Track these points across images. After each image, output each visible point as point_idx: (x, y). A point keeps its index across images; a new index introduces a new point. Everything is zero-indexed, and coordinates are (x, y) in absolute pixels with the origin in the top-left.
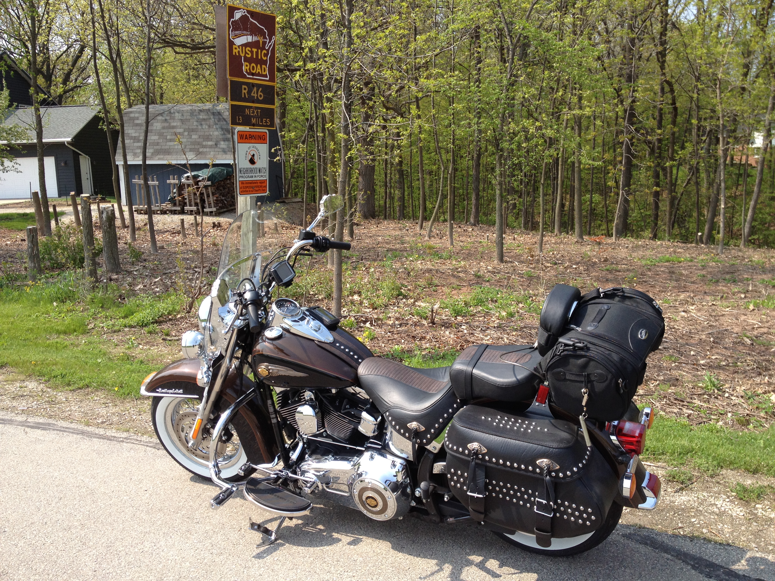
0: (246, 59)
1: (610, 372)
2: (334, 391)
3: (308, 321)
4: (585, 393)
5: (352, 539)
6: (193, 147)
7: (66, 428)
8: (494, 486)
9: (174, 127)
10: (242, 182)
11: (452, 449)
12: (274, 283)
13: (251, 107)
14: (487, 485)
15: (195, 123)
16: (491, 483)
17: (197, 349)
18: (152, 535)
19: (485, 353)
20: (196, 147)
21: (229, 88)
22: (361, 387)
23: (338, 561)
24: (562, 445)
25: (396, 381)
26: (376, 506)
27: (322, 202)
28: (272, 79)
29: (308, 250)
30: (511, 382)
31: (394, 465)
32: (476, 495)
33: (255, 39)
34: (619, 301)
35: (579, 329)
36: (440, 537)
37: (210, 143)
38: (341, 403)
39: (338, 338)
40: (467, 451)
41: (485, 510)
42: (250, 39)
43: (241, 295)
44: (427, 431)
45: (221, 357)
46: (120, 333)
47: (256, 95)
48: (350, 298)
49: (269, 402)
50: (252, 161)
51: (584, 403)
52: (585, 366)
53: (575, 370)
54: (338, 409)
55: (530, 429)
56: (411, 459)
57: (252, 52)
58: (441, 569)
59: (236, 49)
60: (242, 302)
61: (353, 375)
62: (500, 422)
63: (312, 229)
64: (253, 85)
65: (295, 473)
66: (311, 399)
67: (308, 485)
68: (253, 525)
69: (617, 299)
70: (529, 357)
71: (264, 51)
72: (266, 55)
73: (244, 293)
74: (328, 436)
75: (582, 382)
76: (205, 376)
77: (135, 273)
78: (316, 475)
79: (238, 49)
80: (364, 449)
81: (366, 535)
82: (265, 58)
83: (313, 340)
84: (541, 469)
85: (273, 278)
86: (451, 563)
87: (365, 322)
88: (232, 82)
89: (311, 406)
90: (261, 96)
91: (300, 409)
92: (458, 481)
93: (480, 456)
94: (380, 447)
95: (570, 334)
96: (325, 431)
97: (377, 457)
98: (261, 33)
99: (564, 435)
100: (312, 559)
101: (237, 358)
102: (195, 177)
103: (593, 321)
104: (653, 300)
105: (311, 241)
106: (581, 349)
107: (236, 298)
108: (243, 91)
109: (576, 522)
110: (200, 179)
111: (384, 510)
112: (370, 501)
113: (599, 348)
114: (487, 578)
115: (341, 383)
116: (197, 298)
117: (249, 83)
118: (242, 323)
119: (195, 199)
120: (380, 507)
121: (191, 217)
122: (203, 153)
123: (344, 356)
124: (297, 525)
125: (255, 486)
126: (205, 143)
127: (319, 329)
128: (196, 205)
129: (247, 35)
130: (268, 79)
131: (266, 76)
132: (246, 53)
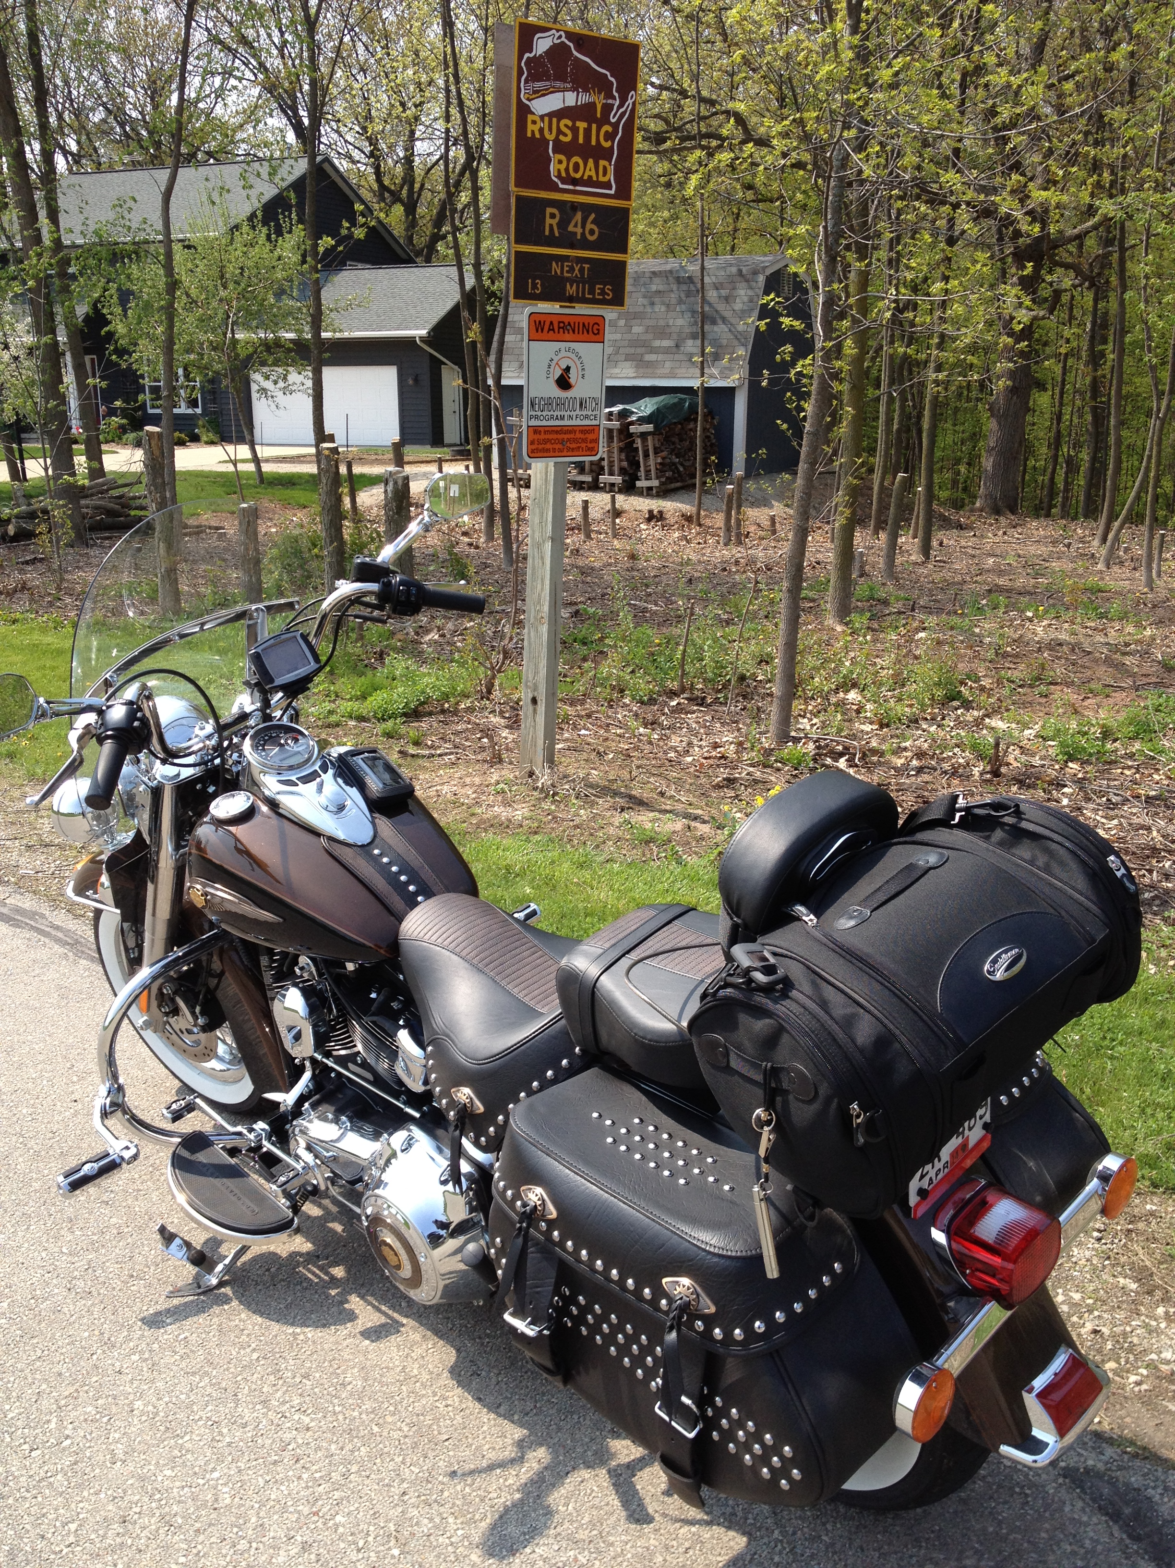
0: (559, 147)
2: (350, 966)
3: (322, 786)
4: (762, 1123)
5: (383, 1320)
6: (632, 351)
7: (58, 928)
8: (582, 1310)
10: (535, 430)
11: (497, 1186)
13: (566, 258)
14: (566, 1301)
16: (574, 1300)
20: (640, 350)
21: (513, 212)
26: (399, 1266)
28: (624, 191)
32: (521, 1326)
33: (585, 98)
34: (1001, 844)
35: (811, 923)
37: (666, 343)
39: (389, 833)
40: (519, 1203)
42: (571, 99)
44: (489, 1116)
45: (141, 845)
47: (579, 230)
49: (263, 961)
50: (564, 383)
51: (763, 1151)
52: (770, 1043)
53: (748, 1048)
55: (687, 1175)
57: (575, 130)
58: (519, 1461)
59: (534, 122)
62: (628, 1137)
64: (574, 206)
67: (282, 1178)
69: (998, 834)
71: (607, 128)
72: (610, 137)
74: (366, 1066)
79: (540, 124)
80: (418, 1116)
82: (607, 145)
83: (318, 836)
84: (672, 1302)
87: (838, 756)
88: (519, 198)
89: (302, 992)
90: (592, 232)
93: (543, 1225)
95: (785, 934)
96: (360, 1053)
98: (602, 85)
102: (624, 414)
103: (863, 903)
105: (374, 587)
106: (763, 989)
108: (548, 221)
109: (755, 1470)
110: (634, 418)
111: (416, 1279)
112: (385, 1250)
113: (829, 993)
114: (613, 1519)
115: (353, 948)
116: (499, 671)
117: (564, 202)
118: (186, 773)
119: (621, 460)
120: (406, 1271)
121: (607, 497)
122: (649, 364)
123: (380, 884)
124: (293, 1255)
125: (193, 1151)
126: (657, 343)
127: (341, 808)
128: (622, 471)
129: (564, 90)
130: (612, 192)
131: (608, 186)
132: (559, 132)
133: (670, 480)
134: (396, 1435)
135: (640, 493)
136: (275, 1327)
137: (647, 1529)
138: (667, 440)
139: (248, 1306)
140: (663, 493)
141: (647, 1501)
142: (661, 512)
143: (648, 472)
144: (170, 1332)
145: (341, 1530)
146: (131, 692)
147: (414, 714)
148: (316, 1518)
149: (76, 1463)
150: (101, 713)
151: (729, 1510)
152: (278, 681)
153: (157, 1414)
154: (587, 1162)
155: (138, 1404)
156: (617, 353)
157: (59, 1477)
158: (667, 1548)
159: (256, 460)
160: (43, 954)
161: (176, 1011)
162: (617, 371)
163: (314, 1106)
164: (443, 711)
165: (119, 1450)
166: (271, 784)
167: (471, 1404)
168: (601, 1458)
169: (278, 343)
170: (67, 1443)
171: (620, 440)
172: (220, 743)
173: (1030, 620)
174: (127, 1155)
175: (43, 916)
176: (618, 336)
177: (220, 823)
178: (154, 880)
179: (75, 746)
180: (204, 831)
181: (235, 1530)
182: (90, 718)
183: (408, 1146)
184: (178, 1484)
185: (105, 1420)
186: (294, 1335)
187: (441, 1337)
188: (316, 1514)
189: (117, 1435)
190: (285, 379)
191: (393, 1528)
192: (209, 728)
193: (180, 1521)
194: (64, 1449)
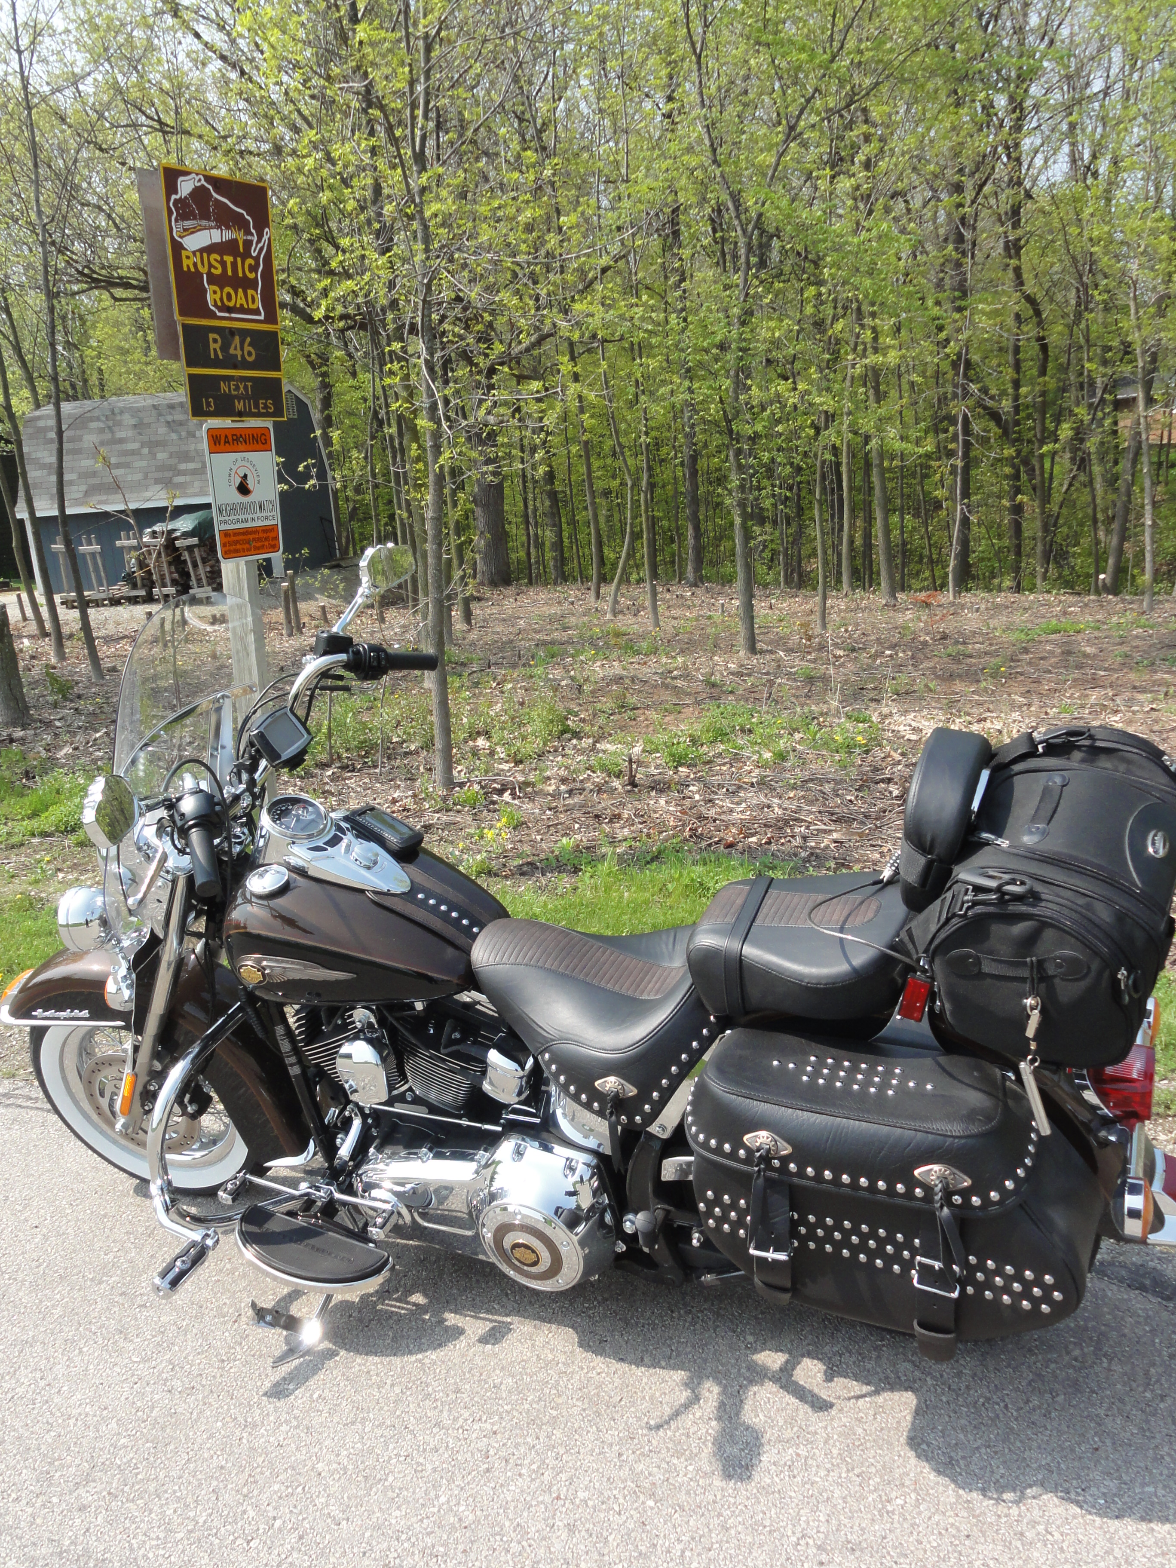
0: (212, 279)
1: (1096, 953)
2: (419, 1006)
3: (348, 847)
4: (1032, 1009)
5: (489, 1325)
6: (160, 475)
8: (811, 1228)
9: (121, 441)
10: (225, 534)
11: (705, 1145)
12: (263, 763)
13: (231, 378)
14: (794, 1224)
16: (803, 1221)
17: (96, 928)
18: (38, 1347)
19: (768, 901)
20: (167, 474)
21: (181, 339)
22: (479, 990)
23: (458, 1391)
24: (975, 1129)
25: (563, 975)
26: (535, 1264)
27: (363, 563)
28: (271, 318)
29: (341, 678)
30: (837, 976)
31: (572, 1169)
32: (771, 1255)
33: (228, 235)
34: (1083, 761)
35: (1004, 843)
36: (685, 1305)
38: (439, 1028)
39: (422, 878)
40: (742, 1152)
41: (794, 1283)
42: (216, 236)
43: (171, 805)
44: (643, 1096)
45: (155, 942)
46: (23, 849)
47: (239, 353)
48: (471, 743)
49: (280, 1030)
50: (243, 489)
51: (1030, 1032)
52: (1029, 941)
53: (1005, 951)
54: (433, 1043)
55: (890, 1087)
56: (607, 1150)
57: (223, 263)
58: (696, 1399)
59: (188, 257)
60: (174, 822)
61: (462, 967)
62: (817, 1074)
63: (344, 629)
64: (232, 332)
65: (349, 1190)
66: (370, 1025)
67: (379, 1221)
68: (260, 1314)
69: (1077, 755)
70: (873, 907)
71: (249, 261)
72: (254, 268)
73: (179, 799)
74: (418, 1101)
75: (1023, 980)
76: (123, 986)
77: (58, 724)
78: (397, 1194)
79: (193, 259)
80: (499, 1129)
81: (518, 1313)
82: (252, 276)
83: (362, 891)
84: (928, 1189)
85: (257, 751)
86: (716, 1376)
87: (501, 792)
88: (184, 326)
89: (370, 1041)
90: (250, 354)
91: (346, 1049)
92: (724, 1218)
93: (776, 1164)
94: (538, 1121)
95: (980, 859)
96: (410, 1089)
97: (532, 1150)
98: (240, 224)
99: (975, 1098)
100: (397, 1390)
101: (199, 935)
102: (168, 532)
103: (1034, 819)
104: (1163, 753)
105: (343, 657)
106: (1018, 898)
107: (162, 813)
108: (212, 346)
109: (1015, 1306)
110: (178, 534)
111: (555, 1270)
112: (520, 1252)
114: (801, 1413)
115: (418, 983)
117: (224, 328)
119: (171, 573)
120: (544, 1266)
121: (165, 607)
124: (364, 1298)
125: (260, 1224)
127: (373, 862)
128: (174, 583)
129: (210, 228)
130: (262, 317)
132: (210, 266)
134: (575, 1411)
137: (833, 1412)
141: (816, 1390)
143: (199, 580)
144: (300, 1397)
145: (590, 1503)
148: (561, 1502)
149: (301, 1538)
151: (882, 1376)
152: (284, 757)
153: (345, 1469)
155: (320, 1466)
156: (146, 477)
157: (295, 1555)
158: (859, 1420)
162: (148, 494)
163: (379, 1149)
165: (334, 1510)
170: (278, 1523)
171: (167, 555)
173: (586, 663)
174: (210, 1242)
176: (144, 463)
177: (261, 898)
180: (242, 912)
181: (498, 1538)
183: (518, 1155)
184: (414, 1519)
185: (300, 1489)
186: (420, 1361)
187: (550, 1322)
188: (558, 1498)
189: (323, 1500)
191: (633, 1485)
193: (442, 1549)
194: (280, 1529)
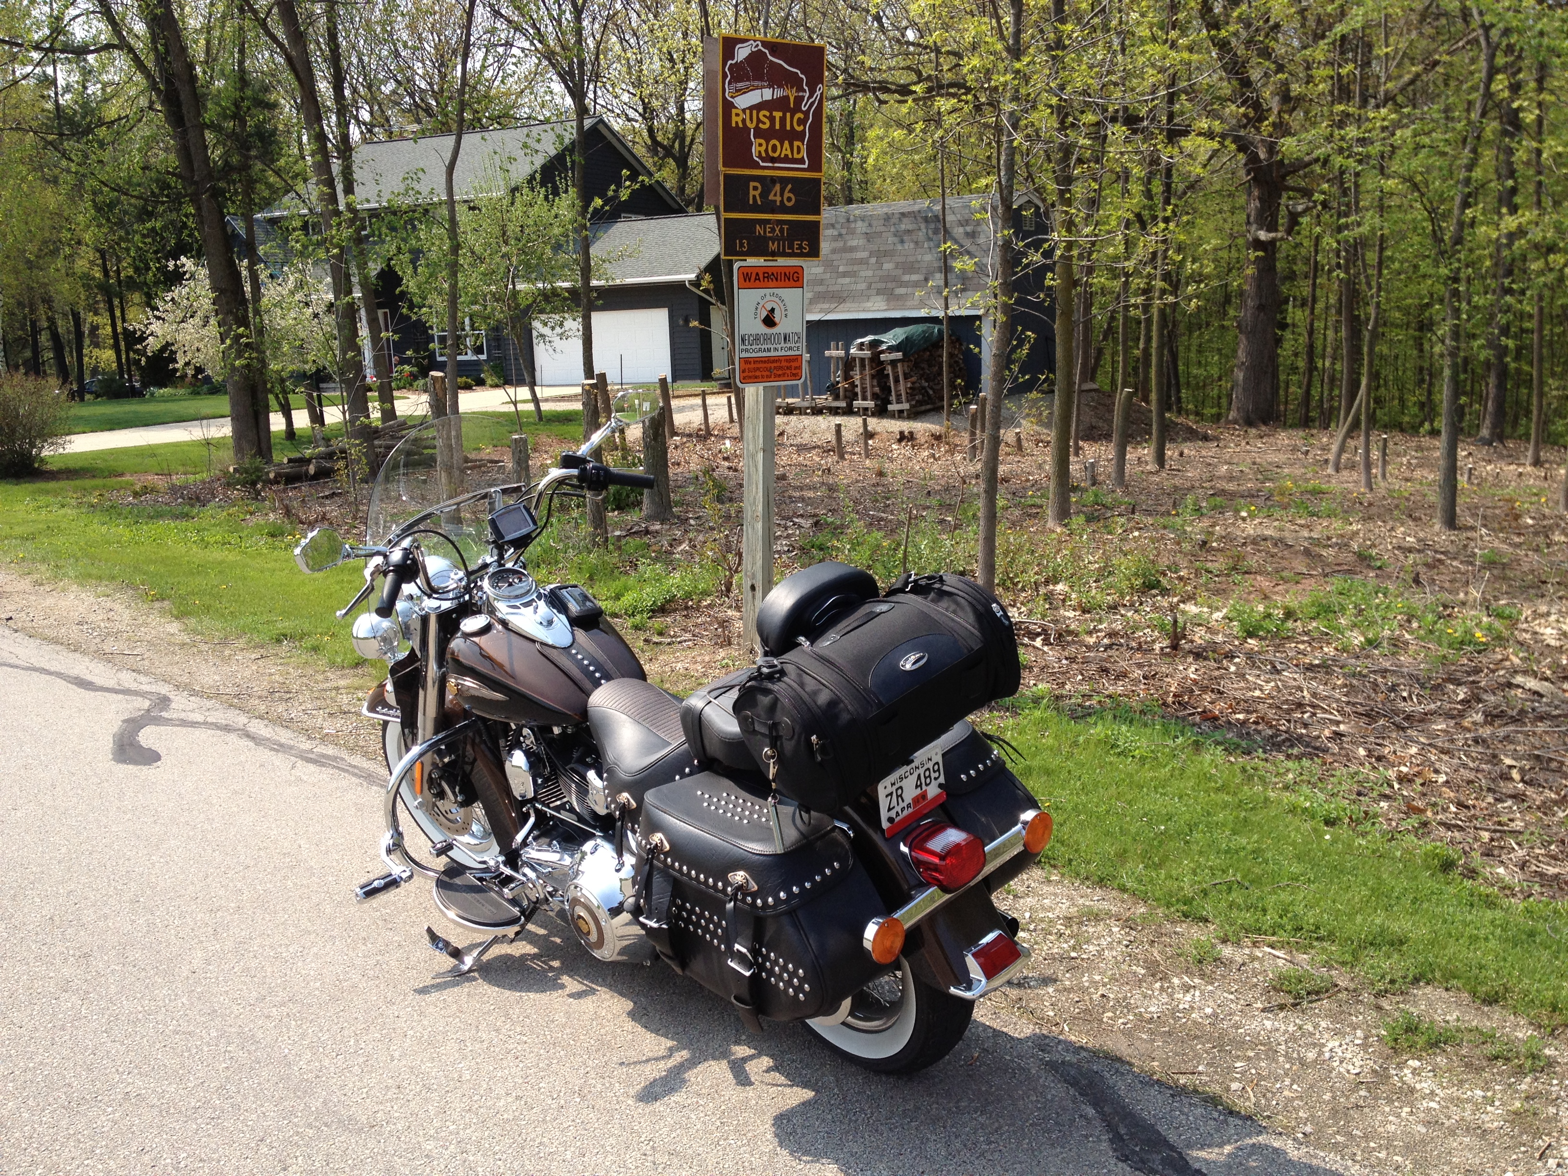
0: (759, 133)
1: (796, 721)
2: (556, 730)
3: (537, 609)
4: (770, 757)
5: (585, 989)
6: (883, 285)
10: (747, 361)
14: (679, 909)
15: (891, 240)
17: (378, 644)
20: (889, 285)
21: (722, 188)
24: (767, 851)
25: (637, 722)
26: (589, 935)
32: (650, 924)
33: (779, 93)
35: (807, 645)
37: (915, 277)
39: (582, 639)
42: (768, 94)
45: (414, 658)
50: (769, 321)
51: (771, 776)
52: (772, 710)
53: (763, 715)
57: (772, 119)
58: (668, 1057)
59: (737, 115)
61: (581, 710)
64: (773, 180)
66: (531, 742)
67: (512, 885)
68: (435, 941)
71: (799, 115)
72: (802, 122)
75: (769, 737)
79: (742, 116)
80: (601, 834)
82: (800, 129)
83: (534, 641)
84: (734, 888)
86: (695, 1050)
88: (726, 176)
89: (526, 753)
90: (789, 199)
93: (663, 857)
95: (790, 654)
98: (794, 81)
100: (492, 1007)
102: (875, 344)
103: (838, 631)
105: (575, 472)
108: (752, 192)
109: (785, 992)
110: (884, 347)
111: (600, 942)
112: (581, 923)
113: (807, 679)
114: (727, 1083)
115: (558, 717)
116: (736, 571)
117: (765, 177)
118: (446, 605)
119: (872, 386)
120: (594, 937)
121: (860, 420)
122: (900, 298)
123: (575, 672)
124: (523, 955)
125: (451, 877)
126: (906, 278)
127: (550, 623)
128: (875, 397)
129: (762, 88)
130: (806, 166)
131: (802, 161)
132: (759, 121)
133: (920, 403)
134: (586, 1045)
135: (892, 416)
136: (507, 993)
137: (748, 1088)
138: (916, 365)
139: (490, 983)
140: (914, 414)
141: (751, 1074)
142: (911, 433)
143: (898, 396)
145: (542, 1090)
146: (406, 543)
147: (661, 610)
150: (386, 556)
152: (507, 538)
153: (423, 1037)
154: (688, 814)
155: (410, 1032)
156: (869, 288)
158: (760, 1097)
159: (535, 400)
160: (344, 783)
161: (441, 795)
163: (536, 840)
164: (687, 608)
166: (503, 608)
167: (639, 1029)
168: (724, 1054)
169: (555, 292)
170: (361, 1051)
171: (872, 368)
172: (468, 584)
173: (1244, 519)
174: (404, 875)
175: (343, 759)
176: (870, 273)
177: (466, 636)
178: (424, 688)
179: (369, 578)
180: (457, 644)
182: (378, 560)
183: (596, 848)
184: (435, 1070)
185: (387, 1040)
186: (521, 996)
188: (527, 1082)
189: (395, 1047)
190: (561, 325)
191: (577, 1089)
192: (461, 574)
194: (359, 1054)
